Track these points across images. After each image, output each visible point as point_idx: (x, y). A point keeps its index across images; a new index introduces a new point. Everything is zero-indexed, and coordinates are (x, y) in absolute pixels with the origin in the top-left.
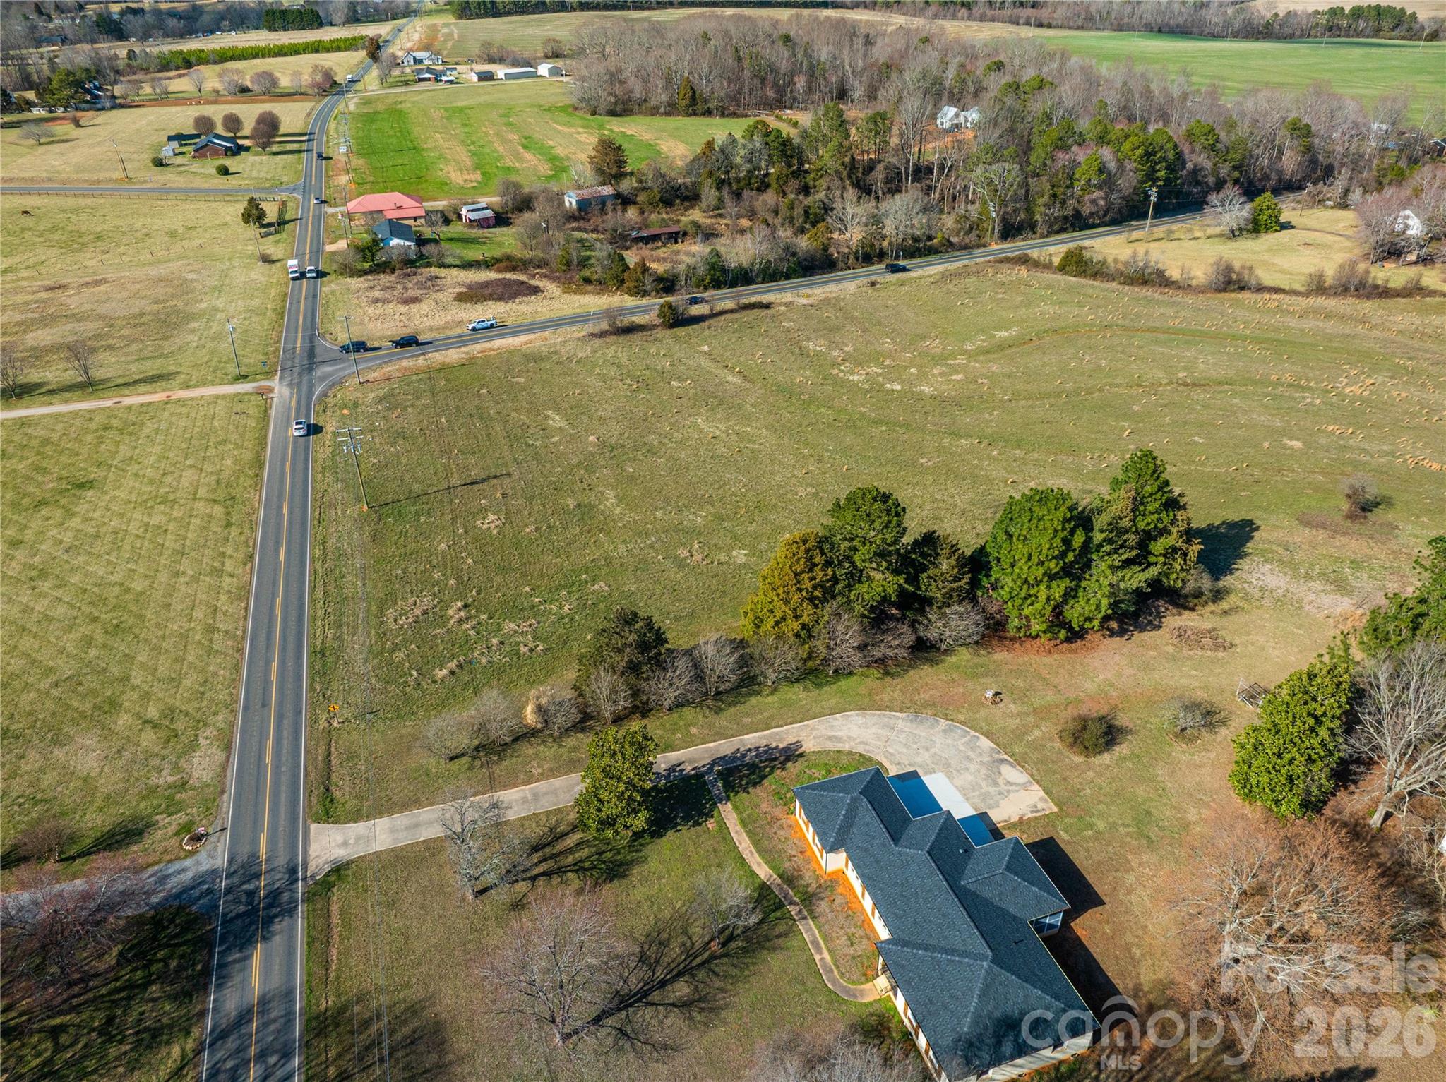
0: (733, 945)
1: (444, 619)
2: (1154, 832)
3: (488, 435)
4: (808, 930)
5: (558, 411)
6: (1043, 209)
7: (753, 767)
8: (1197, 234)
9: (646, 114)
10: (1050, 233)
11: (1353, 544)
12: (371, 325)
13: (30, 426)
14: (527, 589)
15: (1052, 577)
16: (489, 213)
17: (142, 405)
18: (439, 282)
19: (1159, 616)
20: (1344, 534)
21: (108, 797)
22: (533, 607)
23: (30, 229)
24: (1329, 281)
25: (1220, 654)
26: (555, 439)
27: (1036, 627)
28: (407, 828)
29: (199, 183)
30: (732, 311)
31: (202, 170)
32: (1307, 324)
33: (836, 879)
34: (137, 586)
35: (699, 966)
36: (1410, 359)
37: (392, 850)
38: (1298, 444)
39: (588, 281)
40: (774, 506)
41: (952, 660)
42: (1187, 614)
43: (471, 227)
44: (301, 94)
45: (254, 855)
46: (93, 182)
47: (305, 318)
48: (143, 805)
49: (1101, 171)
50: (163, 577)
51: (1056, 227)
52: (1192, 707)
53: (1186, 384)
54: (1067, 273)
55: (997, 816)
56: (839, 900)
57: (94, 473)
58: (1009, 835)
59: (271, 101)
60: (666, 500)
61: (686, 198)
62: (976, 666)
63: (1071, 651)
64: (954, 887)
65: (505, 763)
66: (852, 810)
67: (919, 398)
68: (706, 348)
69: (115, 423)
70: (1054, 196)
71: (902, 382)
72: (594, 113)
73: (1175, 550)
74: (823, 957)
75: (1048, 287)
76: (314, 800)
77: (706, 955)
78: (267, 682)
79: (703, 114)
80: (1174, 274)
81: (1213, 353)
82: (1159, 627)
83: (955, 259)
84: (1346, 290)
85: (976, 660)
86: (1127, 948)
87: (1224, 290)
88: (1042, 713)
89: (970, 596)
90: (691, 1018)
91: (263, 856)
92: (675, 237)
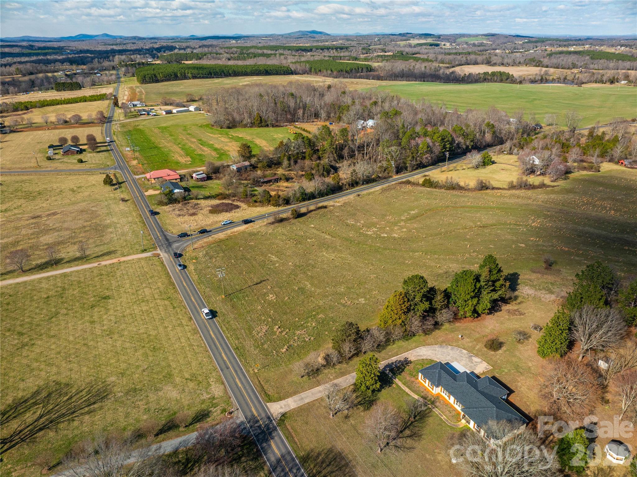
0: (417, 418)
1: (274, 333)
2: (521, 370)
3: (252, 265)
4: (436, 411)
5: (272, 254)
6: (409, 162)
7: (399, 368)
8: (464, 167)
9: (242, 127)
10: (412, 170)
11: (550, 277)
12: (183, 226)
13: (68, 276)
14: (297, 319)
15: (472, 298)
16: (204, 175)
17: (110, 264)
18: (199, 206)
19: (500, 307)
20: (546, 274)
21: (189, 405)
22: (302, 325)
23: (6, 191)
24: (515, 184)
25: (522, 317)
26: (277, 265)
27: (468, 314)
28: (300, 400)
29: (71, 167)
30: (315, 210)
31: (69, 161)
32: (512, 201)
33: (438, 396)
34: (153, 333)
35: (410, 425)
36: (549, 211)
37: (298, 407)
38: (523, 245)
39: (256, 201)
40: (365, 282)
41: (444, 327)
42: (508, 305)
43: (198, 181)
44: (92, 123)
45: (253, 415)
46: (23, 168)
47: (155, 225)
48: (203, 406)
49: (428, 147)
50: (161, 329)
51: (414, 168)
52: (520, 333)
53: (481, 227)
54: (425, 187)
55: (476, 372)
56: (442, 402)
57: (107, 293)
58: (482, 377)
59: (81, 127)
60: (328, 283)
61: (275, 164)
62: (452, 328)
63: (479, 321)
64: (478, 390)
65: (320, 376)
66: (440, 373)
67: (395, 239)
68: (312, 226)
69: (103, 272)
70: (413, 157)
71: (386, 233)
72: (221, 128)
73: (502, 285)
74: (444, 417)
75: (421, 193)
76: (263, 396)
77: (410, 422)
78: (224, 360)
79: (265, 126)
80: (462, 184)
81: (486, 214)
82: (501, 311)
83: (383, 183)
84: (521, 187)
85: (451, 327)
86: (525, 402)
87: (481, 190)
88: (477, 340)
89: (447, 306)
90: (414, 439)
91: (256, 415)
92: (277, 180)
